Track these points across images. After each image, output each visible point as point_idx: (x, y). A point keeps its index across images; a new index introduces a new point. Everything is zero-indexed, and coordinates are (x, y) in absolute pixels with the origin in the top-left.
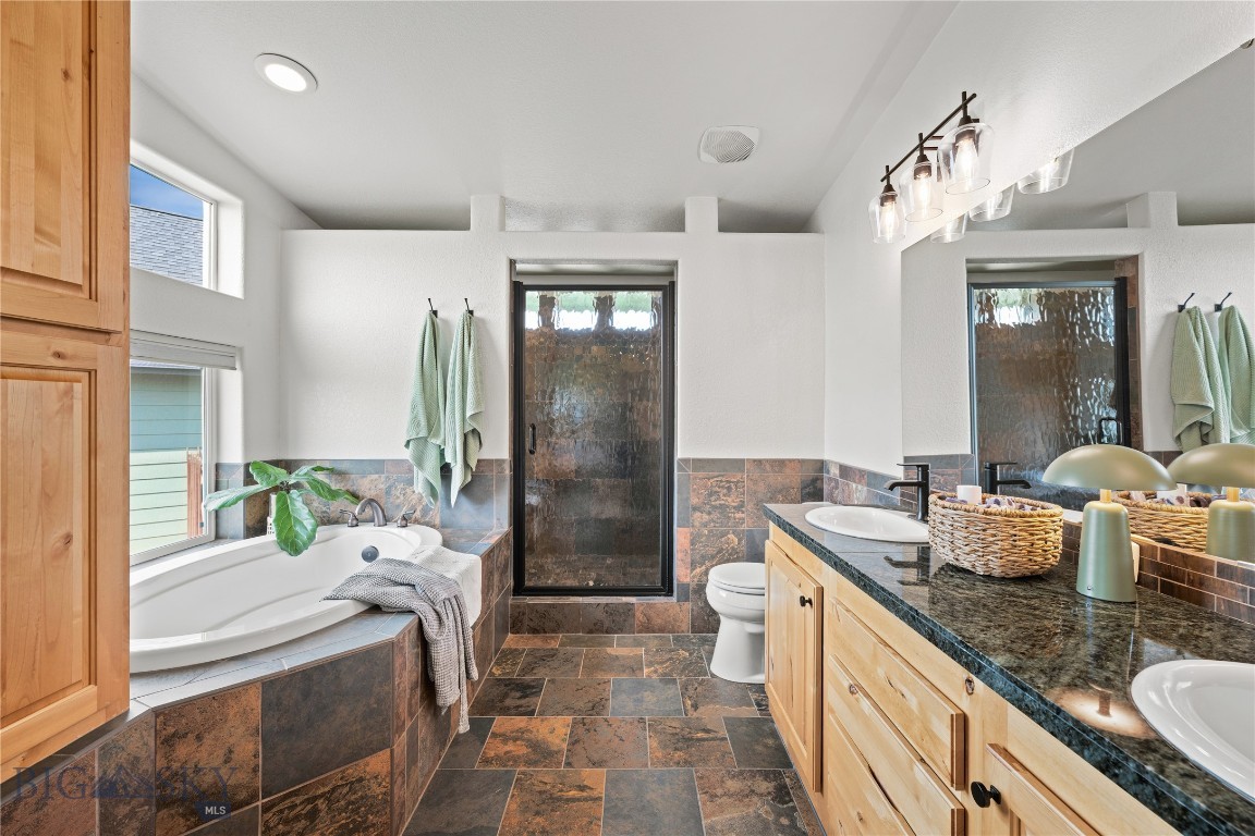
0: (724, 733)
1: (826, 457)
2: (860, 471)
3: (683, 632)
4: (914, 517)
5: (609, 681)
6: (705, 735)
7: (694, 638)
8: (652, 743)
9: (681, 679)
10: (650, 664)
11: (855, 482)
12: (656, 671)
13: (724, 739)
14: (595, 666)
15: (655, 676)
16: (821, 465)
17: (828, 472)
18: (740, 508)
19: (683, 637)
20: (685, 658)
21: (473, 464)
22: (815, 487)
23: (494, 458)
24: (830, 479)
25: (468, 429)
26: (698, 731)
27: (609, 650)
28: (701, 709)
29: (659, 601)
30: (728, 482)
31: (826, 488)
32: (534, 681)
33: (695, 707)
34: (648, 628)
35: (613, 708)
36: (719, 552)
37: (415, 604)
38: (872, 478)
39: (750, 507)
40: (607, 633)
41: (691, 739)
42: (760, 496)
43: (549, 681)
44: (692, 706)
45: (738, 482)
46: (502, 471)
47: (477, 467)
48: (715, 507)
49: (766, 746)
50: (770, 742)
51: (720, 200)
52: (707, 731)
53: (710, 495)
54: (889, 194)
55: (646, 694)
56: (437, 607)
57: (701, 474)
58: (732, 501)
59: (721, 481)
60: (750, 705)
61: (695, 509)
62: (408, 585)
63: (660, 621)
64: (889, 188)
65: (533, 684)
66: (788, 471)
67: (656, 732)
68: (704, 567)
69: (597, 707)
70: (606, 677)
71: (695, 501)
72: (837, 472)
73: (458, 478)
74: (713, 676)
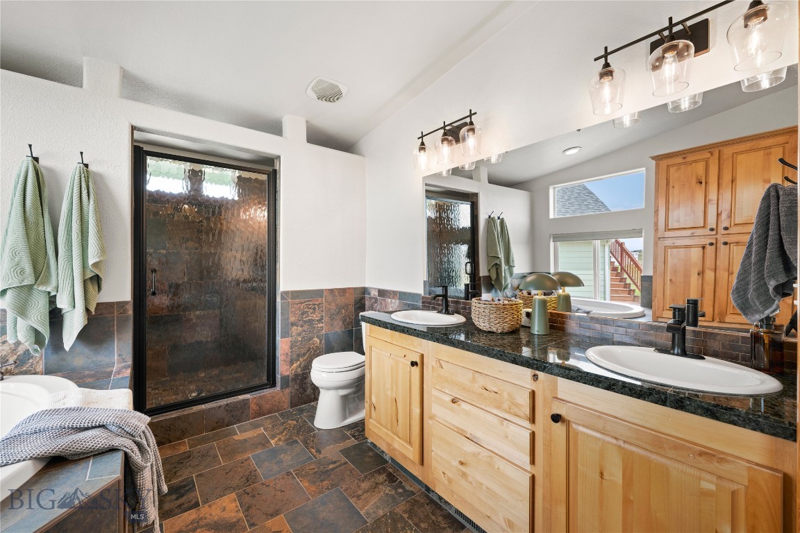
0: (344, 459)
1: (366, 286)
2: (394, 292)
3: (285, 409)
4: (440, 312)
5: (249, 458)
6: (334, 466)
7: (293, 411)
8: (304, 484)
9: (299, 439)
10: (273, 437)
11: (390, 298)
12: (280, 440)
13: (346, 463)
14: (230, 453)
15: (281, 443)
16: (364, 291)
17: (369, 294)
18: (320, 321)
19: (286, 412)
20: (294, 425)
21: (93, 310)
22: (361, 303)
23: (115, 301)
24: (371, 298)
25: (89, 275)
26: (329, 464)
27: (236, 437)
28: (323, 451)
29: (267, 392)
30: (314, 305)
31: (367, 303)
32: (183, 481)
33: (319, 451)
34: (260, 414)
35: (263, 474)
36: (308, 351)
37: (117, 441)
38: (402, 296)
39: (326, 319)
40: (227, 426)
41: (327, 471)
42: (332, 311)
43: (197, 476)
44: (316, 451)
45: (319, 304)
46: (125, 311)
47: (96, 309)
48: (305, 322)
49: (370, 457)
50: (371, 454)
51: (307, 122)
52: (335, 462)
53: (303, 314)
54: (422, 147)
55: (282, 456)
56: (138, 439)
57: (297, 301)
58: (315, 317)
59: (310, 305)
60: (349, 438)
61: (293, 324)
62: (100, 426)
63: (268, 406)
64: (423, 144)
65: (182, 484)
66: (347, 295)
67: (303, 476)
68: (299, 362)
69: (250, 478)
70: (245, 456)
71: (292, 319)
72: (377, 294)
73: (74, 323)
74: (319, 429)
